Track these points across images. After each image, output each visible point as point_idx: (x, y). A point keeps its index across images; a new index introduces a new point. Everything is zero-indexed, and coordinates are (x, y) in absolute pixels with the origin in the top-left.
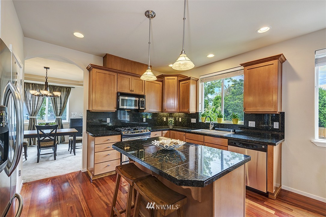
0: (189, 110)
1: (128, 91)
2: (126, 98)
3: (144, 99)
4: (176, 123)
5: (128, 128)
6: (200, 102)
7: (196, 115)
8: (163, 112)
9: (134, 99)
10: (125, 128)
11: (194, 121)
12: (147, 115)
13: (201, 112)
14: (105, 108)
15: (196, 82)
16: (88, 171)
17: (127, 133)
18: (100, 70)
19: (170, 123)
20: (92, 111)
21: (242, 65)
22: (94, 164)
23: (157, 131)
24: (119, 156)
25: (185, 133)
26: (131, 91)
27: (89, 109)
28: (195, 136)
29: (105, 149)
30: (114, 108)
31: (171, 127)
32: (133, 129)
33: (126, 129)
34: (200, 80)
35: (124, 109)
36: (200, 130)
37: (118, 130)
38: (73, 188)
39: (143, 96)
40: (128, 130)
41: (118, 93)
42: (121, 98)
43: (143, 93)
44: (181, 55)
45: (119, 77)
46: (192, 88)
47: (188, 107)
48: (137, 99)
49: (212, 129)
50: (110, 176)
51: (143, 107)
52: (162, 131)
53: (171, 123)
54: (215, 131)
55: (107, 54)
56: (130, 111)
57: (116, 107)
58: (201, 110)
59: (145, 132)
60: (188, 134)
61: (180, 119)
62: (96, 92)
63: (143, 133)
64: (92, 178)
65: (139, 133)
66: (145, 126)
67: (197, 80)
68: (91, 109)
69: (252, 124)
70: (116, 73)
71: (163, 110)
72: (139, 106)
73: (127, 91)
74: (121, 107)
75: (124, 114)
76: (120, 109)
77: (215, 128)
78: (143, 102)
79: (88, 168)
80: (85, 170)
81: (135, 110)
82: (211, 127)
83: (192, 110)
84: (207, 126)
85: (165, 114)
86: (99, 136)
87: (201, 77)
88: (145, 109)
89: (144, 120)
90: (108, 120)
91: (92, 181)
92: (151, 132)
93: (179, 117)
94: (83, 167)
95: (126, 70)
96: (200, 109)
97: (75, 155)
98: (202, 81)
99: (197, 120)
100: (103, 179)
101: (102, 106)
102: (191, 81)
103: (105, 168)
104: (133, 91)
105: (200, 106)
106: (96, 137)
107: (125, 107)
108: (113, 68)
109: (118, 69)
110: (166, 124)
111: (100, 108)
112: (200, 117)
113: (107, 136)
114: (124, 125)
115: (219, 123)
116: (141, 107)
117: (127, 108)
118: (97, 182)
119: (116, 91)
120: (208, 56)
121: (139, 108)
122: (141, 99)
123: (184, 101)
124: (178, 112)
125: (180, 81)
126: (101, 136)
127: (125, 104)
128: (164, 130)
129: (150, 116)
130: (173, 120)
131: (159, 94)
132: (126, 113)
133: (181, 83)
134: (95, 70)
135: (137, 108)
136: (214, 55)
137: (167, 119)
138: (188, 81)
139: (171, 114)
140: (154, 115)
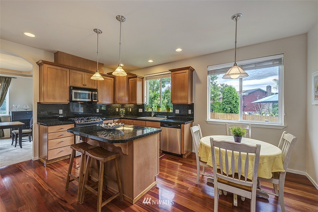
0: (136, 102)
1: (81, 86)
2: (80, 91)
3: (97, 93)
4: (127, 113)
5: (81, 118)
6: (145, 95)
7: (142, 106)
8: (115, 104)
9: (87, 92)
10: (78, 118)
11: (141, 110)
12: (101, 106)
13: (146, 103)
14: (58, 101)
15: (142, 80)
16: (40, 158)
17: (80, 122)
18: (52, 66)
19: (121, 113)
20: (43, 103)
21: (170, 70)
22: (48, 150)
23: (109, 120)
24: (72, 142)
25: (132, 120)
26: (84, 85)
27: (39, 101)
28: (140, 122)
29: (59, 136)
30: (67, 101)
31: (122, 116)
32: (86, 119)
33: (80, 119)
34: (145, 78)
35: (77, 101)
36: (145, 117)
37: (71, 120)
38: (27, 173)
39: (96, 90)
40: (81, 119)
41: (70, 87)
42: (74, 91)
43: (95, 88)
44: (118, 67)
45: (71, 73)
46: (139, 84)
47: (136, 99)
48: (90, 93)
49: (153, 116)
50: (64, 160)
51: (96, 100)
52: (114, 119)
53: (123, 113)
54: (155, 118)
55: (58, 52)
56: (84, 103)
57: (69, 99)
58: (147, 101)
59: (97, 121)
60: (134, 121)
61: (130, 109)
62: (47, 86)
63: (96, 121)
64: (46, 163)
65: (92, 122)
66: (99, 116)
67: (143, 78)
68: (42, 101)
69: (177, 112)
70: (68, 69)
71: (114, 102)
72: (92, 99)
73: (79, 85)
74: (73, 99)
75: (78, 106)
76: (73, 101)
77: (156, 115)
78: (95, 95)
79: (40, 157)
80: (37, 158)
81: (88, 102)
82: (153, 114)
83: (139, 102)
84: (150, 114)
85: (117, 105)
86: (52, 125)
87: (146, 76)
88: (98, 101)
89: (98, 111)
90: (61, 112)
91: (45, 166)
92: (104, 120)
93: (130, 108)
94: (35, 156)
95: (79, 67)
96: (145, 101)
97: (21, 147)
98: (146, 79)
99: (143, 110)
100: (57, 163)
101: (54, 98)
102: (138, 79)
103: (58, 153)
104: (86, 85)
105: (145, 99)
106: (49, 126)
107: (78, 100)
108: (66, 64)
109: (71, 65)
110: (118, 114)
111: (52, 100)
112: (146, 108)
113: (61, 125)
114: (78, 116)
115: (158, 111)
116: (94, 100)
117: (81, 100)
118: (52, 166)
119: (68, 85)
120: (148, 61)
121: (92, 100)
122: (93, 93)
123: (132, 95)
124: (128, 104)
125: (129, 78)
126: (54, 126)
127: (78, 96)
128: (115, 119)
129: (105, 108)
130: (124, 111)
131: (111, 89)
132: (80, 105)
133: (130, 80)
134: (46, 66)
135: (90, 100)
136: (153, 61)
137: (119, 109)
138: (135, 79)
139: (123, 106)
140: (108, 106)
